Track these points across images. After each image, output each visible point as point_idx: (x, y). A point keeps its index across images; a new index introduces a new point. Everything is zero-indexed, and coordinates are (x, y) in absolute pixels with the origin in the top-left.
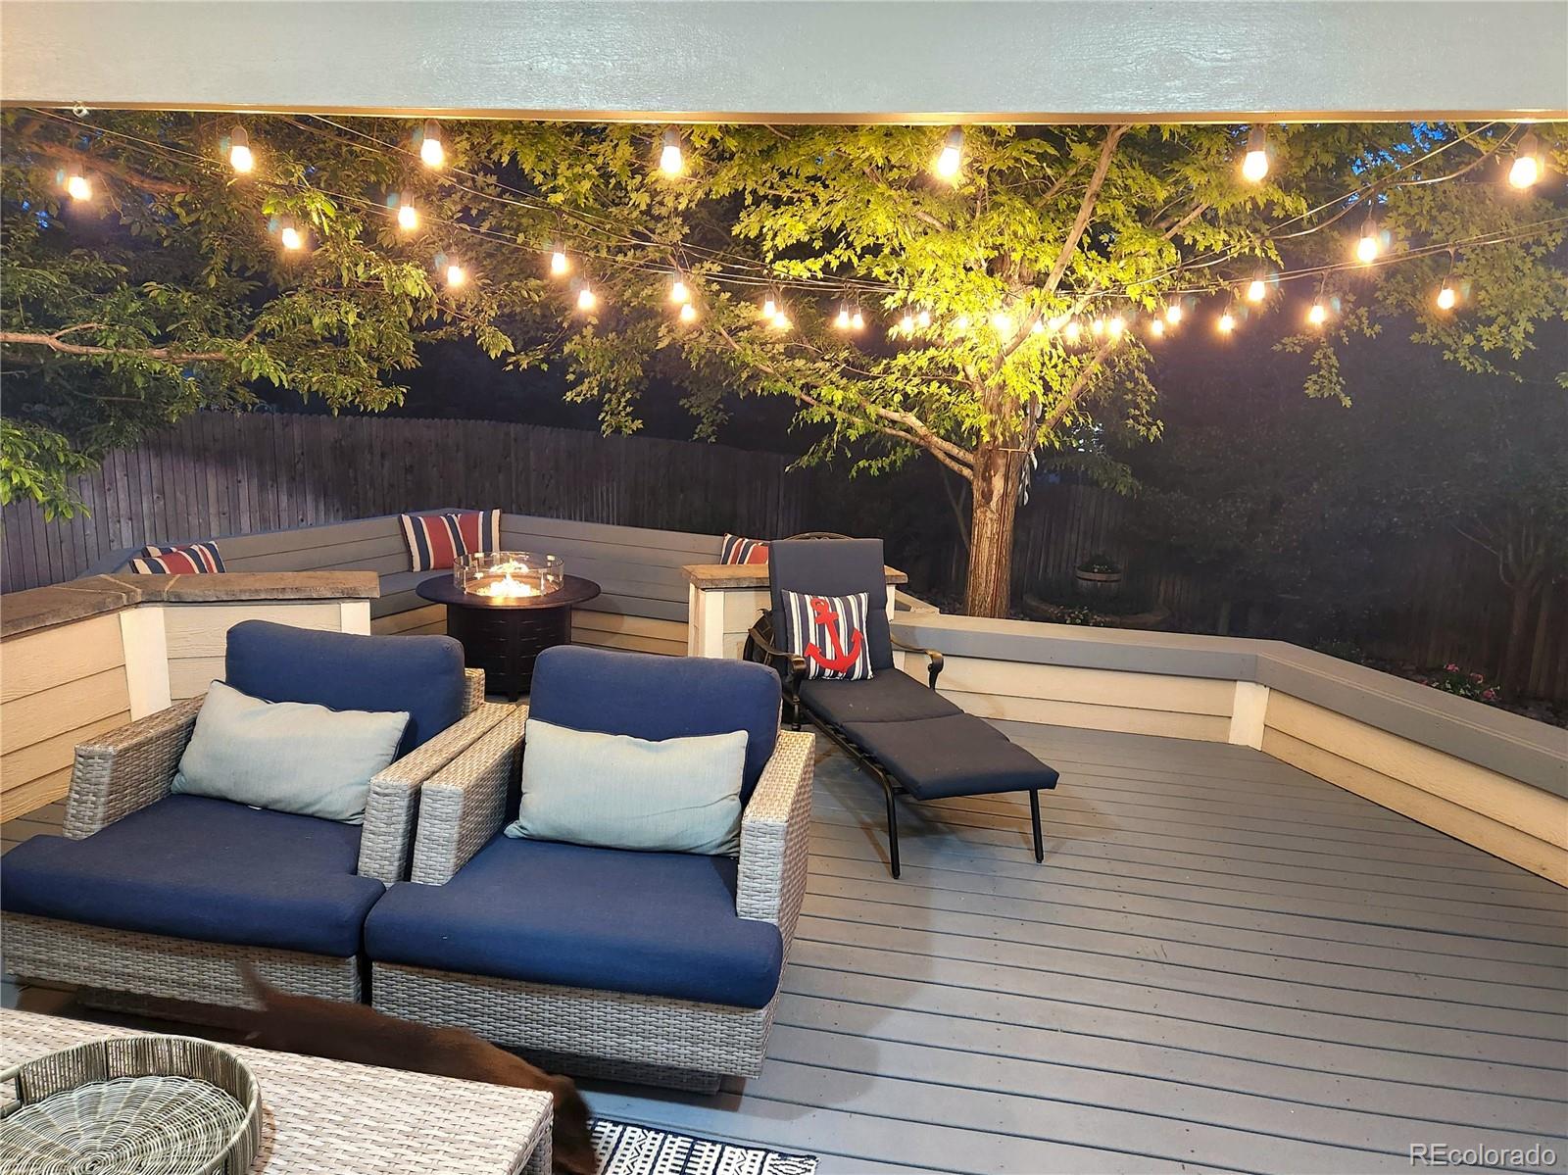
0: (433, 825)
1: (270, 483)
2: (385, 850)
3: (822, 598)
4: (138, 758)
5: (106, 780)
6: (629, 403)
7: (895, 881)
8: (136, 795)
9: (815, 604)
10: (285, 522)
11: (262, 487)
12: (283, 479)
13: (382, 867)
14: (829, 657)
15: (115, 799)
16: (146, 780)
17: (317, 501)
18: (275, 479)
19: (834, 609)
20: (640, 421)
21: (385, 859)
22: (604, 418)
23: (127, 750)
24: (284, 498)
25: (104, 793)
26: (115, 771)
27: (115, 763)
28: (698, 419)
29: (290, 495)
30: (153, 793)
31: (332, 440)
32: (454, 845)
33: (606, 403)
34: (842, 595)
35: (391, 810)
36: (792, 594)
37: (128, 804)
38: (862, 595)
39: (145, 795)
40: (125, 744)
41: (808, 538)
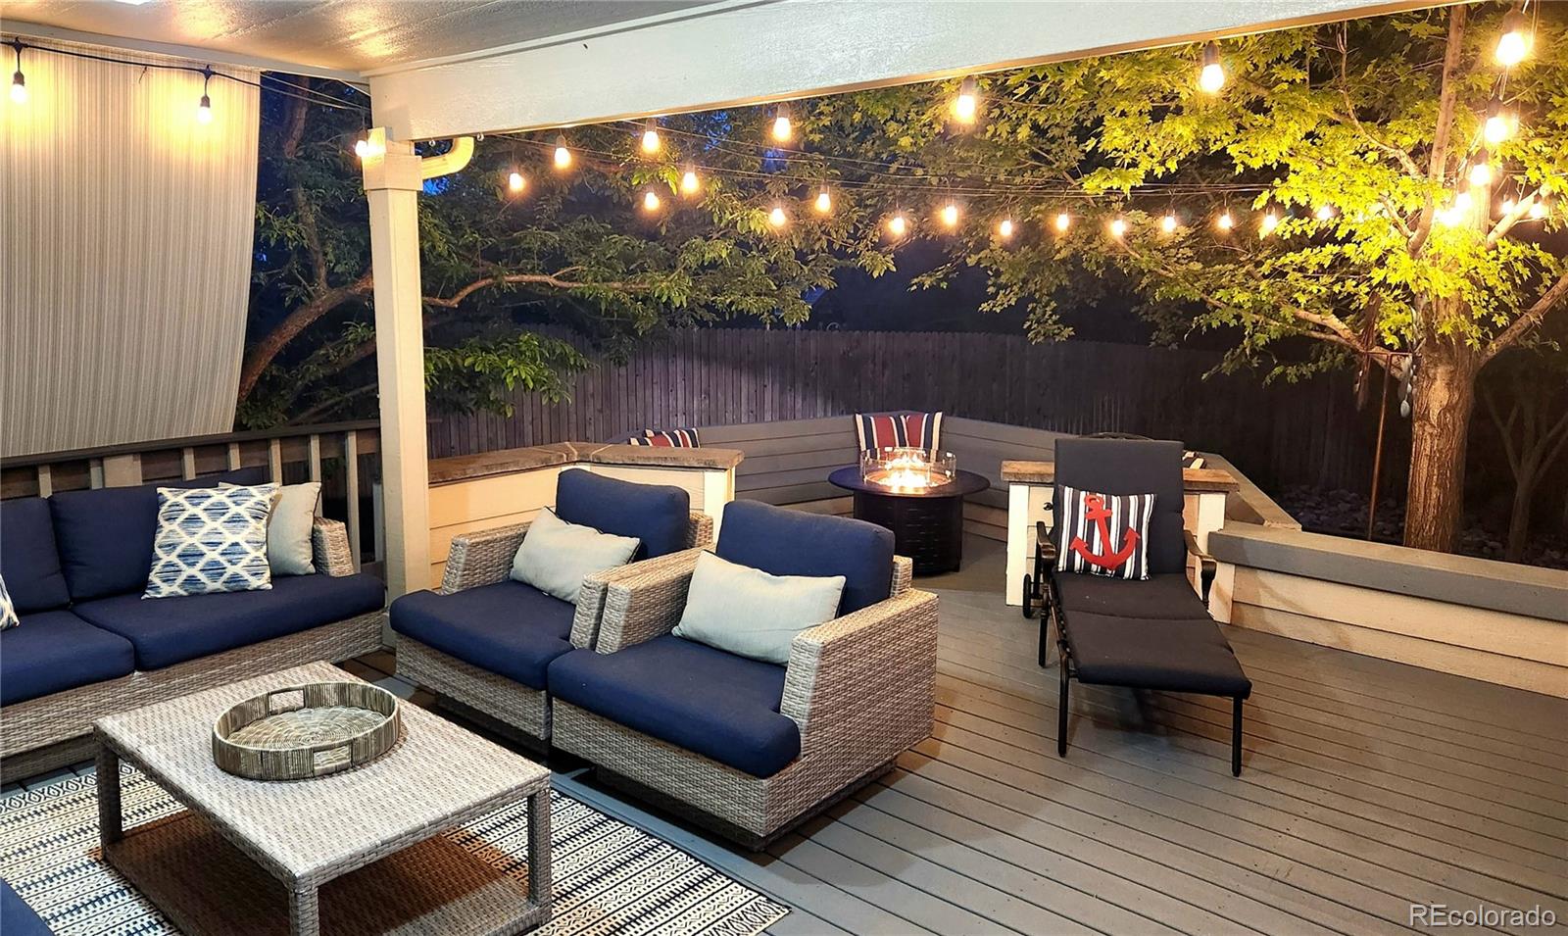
0: (611, 612)
1: (789, 387)
2: (585, 626)
3: (1100, 495)
4: (486, 550)
5: (462, 561)
6: (1054, 312)
7: (1061, 759)
8: (484, 574)
9: (1089, 501)
10: (798, 415)
11: (782, 392)
12: (799, 386)
13: (582, 638)
14: (1096, 552)
15: (468, 574)
16: (492, 566)
17: (825, 404)
18: (793, 385)
19: (1109, 507)
20: (1071, 329)
21: (584, 632)
22: (1031, 326)
23: (478, 543)
24: (799, 400)
25: (461, 568)
26: (469, 555)
27: (469, 550)
28: (1154, 326)
29: (804, 399)
30: (495, 576)
31: (842, 352)
32: (620, 629)
33: (1030, 312)
34: (1124, 494)
35: (591, 599)
36: (1067, 489)
37: (478, 579)
38: (1148, 497)
39: (490, 576)
40: (477, 540)
41: (1101, 437)
